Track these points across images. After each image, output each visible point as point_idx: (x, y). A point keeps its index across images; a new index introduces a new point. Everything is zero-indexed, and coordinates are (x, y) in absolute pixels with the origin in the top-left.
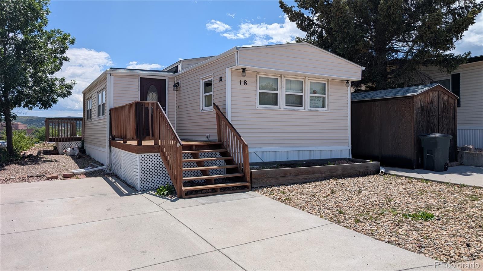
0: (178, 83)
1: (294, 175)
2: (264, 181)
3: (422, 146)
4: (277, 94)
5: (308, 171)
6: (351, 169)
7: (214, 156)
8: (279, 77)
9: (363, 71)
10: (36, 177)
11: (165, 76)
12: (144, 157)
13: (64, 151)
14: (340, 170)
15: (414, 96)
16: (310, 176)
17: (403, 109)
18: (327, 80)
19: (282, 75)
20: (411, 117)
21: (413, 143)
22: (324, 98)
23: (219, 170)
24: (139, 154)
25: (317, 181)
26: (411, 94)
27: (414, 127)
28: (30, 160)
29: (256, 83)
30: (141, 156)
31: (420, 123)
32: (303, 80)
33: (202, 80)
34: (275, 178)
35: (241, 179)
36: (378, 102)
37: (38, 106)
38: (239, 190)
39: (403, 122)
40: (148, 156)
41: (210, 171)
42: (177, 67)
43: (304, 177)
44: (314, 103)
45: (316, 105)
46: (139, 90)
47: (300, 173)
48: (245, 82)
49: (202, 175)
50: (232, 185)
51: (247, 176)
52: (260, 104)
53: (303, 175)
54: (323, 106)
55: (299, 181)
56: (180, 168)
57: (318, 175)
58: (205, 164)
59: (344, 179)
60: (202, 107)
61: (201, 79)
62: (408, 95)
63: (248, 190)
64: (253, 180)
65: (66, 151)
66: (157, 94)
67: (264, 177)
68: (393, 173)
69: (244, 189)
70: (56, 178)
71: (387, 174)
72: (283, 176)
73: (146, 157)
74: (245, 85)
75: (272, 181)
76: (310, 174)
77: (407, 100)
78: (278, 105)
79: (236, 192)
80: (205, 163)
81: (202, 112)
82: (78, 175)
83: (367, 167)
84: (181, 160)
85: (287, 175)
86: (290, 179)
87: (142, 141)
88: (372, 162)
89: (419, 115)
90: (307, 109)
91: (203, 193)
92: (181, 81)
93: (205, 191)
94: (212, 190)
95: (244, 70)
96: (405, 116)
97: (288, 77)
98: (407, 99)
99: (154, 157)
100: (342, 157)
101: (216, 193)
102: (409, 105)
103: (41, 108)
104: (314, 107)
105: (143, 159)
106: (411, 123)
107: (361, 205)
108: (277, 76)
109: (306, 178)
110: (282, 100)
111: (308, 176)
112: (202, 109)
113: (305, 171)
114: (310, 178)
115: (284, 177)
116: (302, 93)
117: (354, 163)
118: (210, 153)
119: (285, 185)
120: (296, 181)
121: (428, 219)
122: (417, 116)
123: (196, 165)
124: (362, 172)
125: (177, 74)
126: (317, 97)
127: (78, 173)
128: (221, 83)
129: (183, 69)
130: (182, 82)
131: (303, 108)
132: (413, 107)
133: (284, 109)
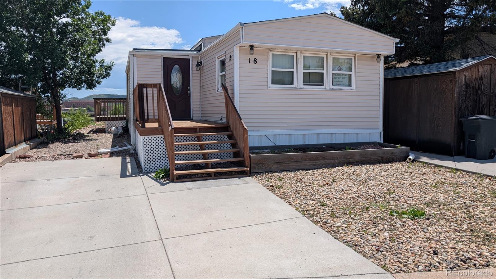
0: (201, 62)
1: (300, 160)
2: (265, 167)
3: (464, 130)
4: (293, 72)
5: (317, 157)
6: (371, 155)
7: (216, 139)
8: (296, 54)
9: (396, 44)
10: (65, 155)
11: (188, 56)
12: (147, 139)
13: (109, 130)
14: (358, 156)
15: (456, 71)
16: (320, 162)
17: (444, 86)
18: (354, 55)
19: (299, 52)
20: (453, 95)
21: (453, 125)
22: (350, 75)
23: (219, 154)
24: (143, 136)
25: (328, 167)
26: (454, 69)
27: (455, 108)
28: (74, 138)
29: (267, 61)
30: (145, 138)
31: (464, 103)
32: (325, 56)
33: (218, 59)
34: (278, 163)
35: (241, 164)
36: (417, 79)
37: (84, 87)
38: (237, 175)
39: (443, 102)
40: (152, 138)
41: (209, 155)
42: (201, 45)
43: (312, 163)
44: (338, 81)
45: (342, 83)
46: (162, 71)
47: (308, 158)
48: (255, 61)
49: (203, 159)
50: (227, 170)
51: (246, 161)
52: (273, 83)
53: (311, 160)
54: (350, 85)
55: (306, 167)
56: (172, 152)
57: (329, 161)
58: (205, 148)
59: (361, 165)
60: (218, 87)
61: (217, 57)
62: (449, 70)
63: (246, 175)
64: (252, 165)
65: (111, 130)
66: (181, 74)
67: (265, 162)
68: (423, 161)
69: (242, 174)
70: (81, 157)
71: (416, 161)
72: (288, 161)
73: (150, 139)
74: (254, 62)
75: (274, 167)
76: (320, 160)
77: (449, 77)
78: (294, 84)
79: (232, 177)
80: (206, 146)
81: (218, 92)
82: (103, 154)
83: (392, 153)
84: (172, 143)
85: (291, 161)
86: (296, 165)
87: (146, 123)
88: (401, 147)
89: (462, 93)
90: (328, 88)
91: (198, 177)
92: (203, 60)
93: (200, 175)
94: (207, 174)
95: (252, 47)
96: (446, 95)
97: (306, 53)
98: (449, 74)
99: (158, 139)
100: (371, 141)
101: (210, 178)
102: (451, 82)
103: (87, 89)
104: (338, 85)
105: (146, 141)
106: (452, 103)
107: (354, 196)
108: (293, 52)
109: (315, 164)
110: (299, 78)
111: (317, 163)
112: (219, 90)
113: (314, 157)
114: (319, 164)
115: (288, 163)
116: (323, 70)
117: (383, 148)
118: (214, 136)
119: (289, 171)
120: (303, 167)
121: (416, 218)
122: (459, 94)
123: (199, 148)
124: (386, 159)
125: (200, 52)
126: (343, 74)
127: (103, 152)
128: (231, 62)
129: (205, 47)
130: (205, 61)
131: (324, 87)
132: (455, 85)
133: (301, 88)
